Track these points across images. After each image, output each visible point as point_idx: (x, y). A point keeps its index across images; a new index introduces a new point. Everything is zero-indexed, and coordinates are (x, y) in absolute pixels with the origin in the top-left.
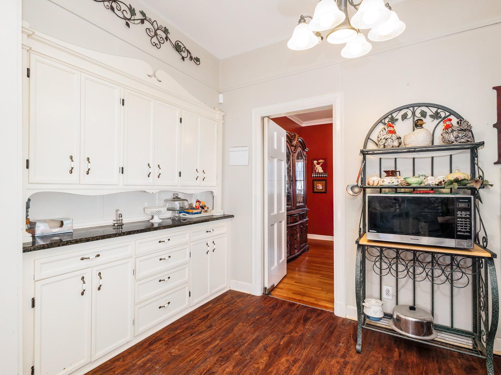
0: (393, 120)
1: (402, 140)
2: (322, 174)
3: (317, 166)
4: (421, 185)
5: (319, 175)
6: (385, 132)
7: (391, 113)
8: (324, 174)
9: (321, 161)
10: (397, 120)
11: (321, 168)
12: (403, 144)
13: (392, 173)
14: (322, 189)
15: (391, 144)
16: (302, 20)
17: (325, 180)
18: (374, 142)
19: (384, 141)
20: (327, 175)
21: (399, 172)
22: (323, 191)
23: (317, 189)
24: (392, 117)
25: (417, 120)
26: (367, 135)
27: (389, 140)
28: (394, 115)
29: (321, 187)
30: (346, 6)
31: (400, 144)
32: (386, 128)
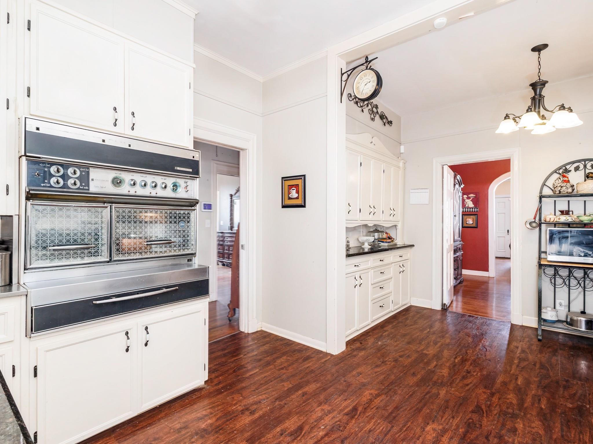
0: (567, 171)
1: (575, 187)
2: (472, 209)
3: (467, 200)
4: (592, 222)
5: (469, 210)
6: (560, 181)
7: (565, 165)
8: (475, 209)
9: (471, 195)
10: (570, 171)
11: (471, 202)
12: (575, 191)
13: (566, 213)
14: (473, 224)
15: (566, 191)
16: (507, 118)
17: (476, 215)
18: (549, 188)
19: (560, 188)
20: (478, 210)
21: (572, 211)
22: (474, 225)
23: (467, 224)
24: (566, 168)
25: (588, 173)
26: (543, 182)
27: (564, 188)
28: (568, 167)
29: (471, 222)
30: (539, 108)
31: (573, 190)
32: (561, 178)
